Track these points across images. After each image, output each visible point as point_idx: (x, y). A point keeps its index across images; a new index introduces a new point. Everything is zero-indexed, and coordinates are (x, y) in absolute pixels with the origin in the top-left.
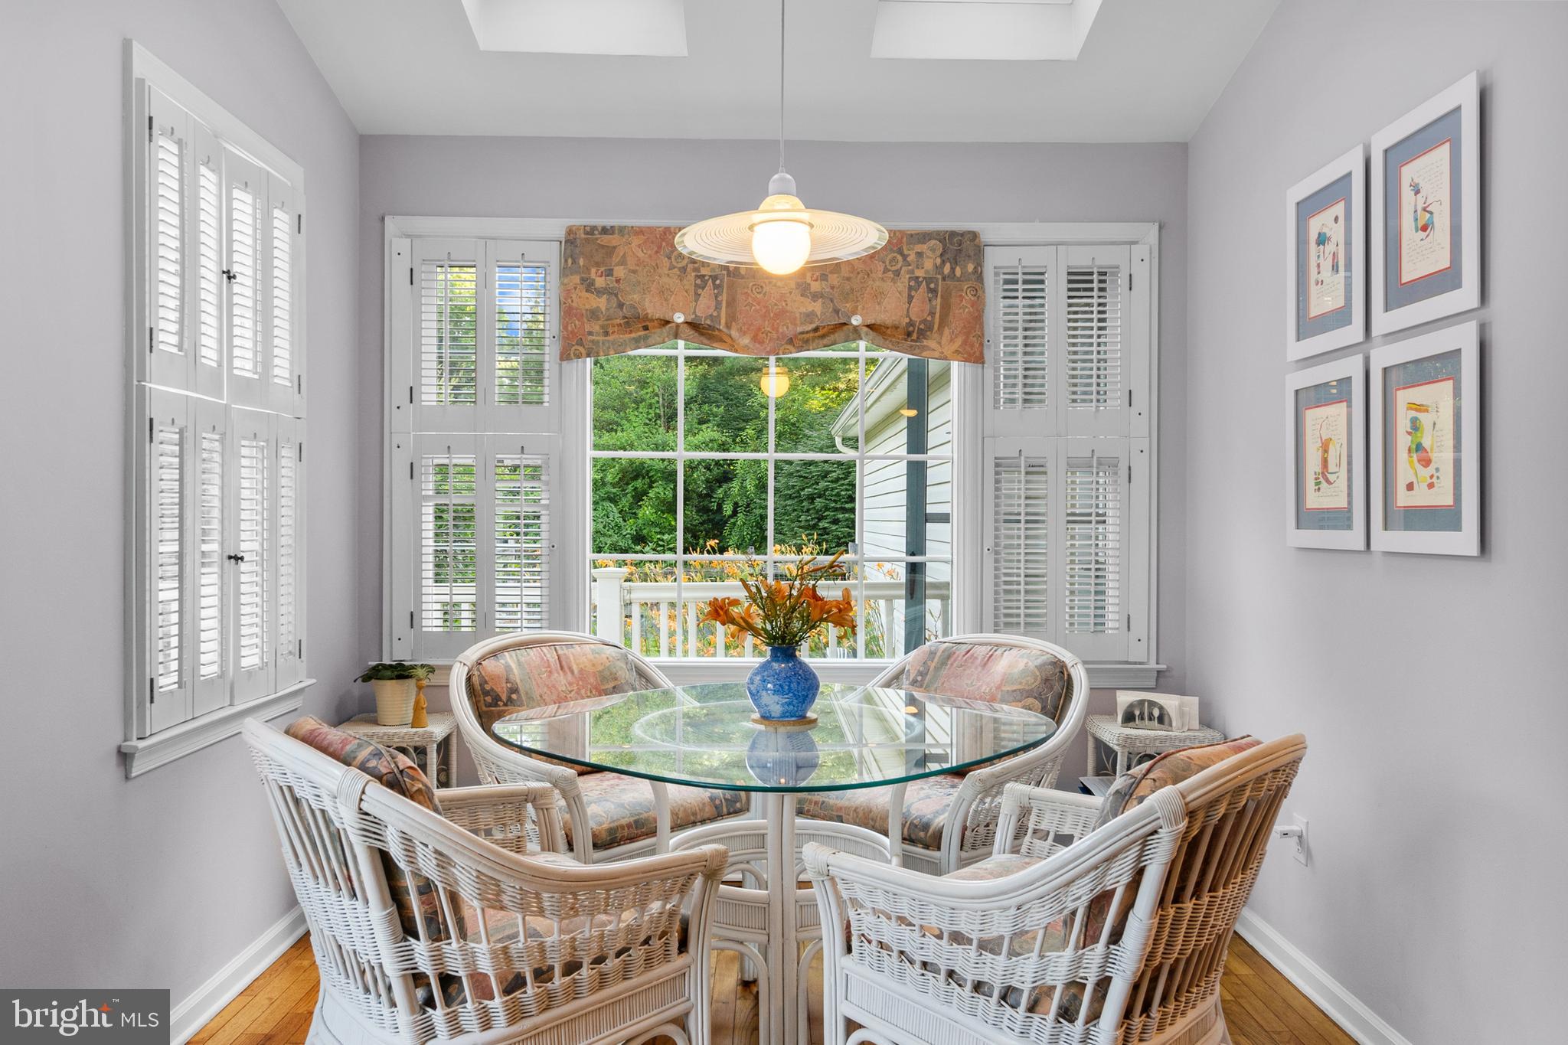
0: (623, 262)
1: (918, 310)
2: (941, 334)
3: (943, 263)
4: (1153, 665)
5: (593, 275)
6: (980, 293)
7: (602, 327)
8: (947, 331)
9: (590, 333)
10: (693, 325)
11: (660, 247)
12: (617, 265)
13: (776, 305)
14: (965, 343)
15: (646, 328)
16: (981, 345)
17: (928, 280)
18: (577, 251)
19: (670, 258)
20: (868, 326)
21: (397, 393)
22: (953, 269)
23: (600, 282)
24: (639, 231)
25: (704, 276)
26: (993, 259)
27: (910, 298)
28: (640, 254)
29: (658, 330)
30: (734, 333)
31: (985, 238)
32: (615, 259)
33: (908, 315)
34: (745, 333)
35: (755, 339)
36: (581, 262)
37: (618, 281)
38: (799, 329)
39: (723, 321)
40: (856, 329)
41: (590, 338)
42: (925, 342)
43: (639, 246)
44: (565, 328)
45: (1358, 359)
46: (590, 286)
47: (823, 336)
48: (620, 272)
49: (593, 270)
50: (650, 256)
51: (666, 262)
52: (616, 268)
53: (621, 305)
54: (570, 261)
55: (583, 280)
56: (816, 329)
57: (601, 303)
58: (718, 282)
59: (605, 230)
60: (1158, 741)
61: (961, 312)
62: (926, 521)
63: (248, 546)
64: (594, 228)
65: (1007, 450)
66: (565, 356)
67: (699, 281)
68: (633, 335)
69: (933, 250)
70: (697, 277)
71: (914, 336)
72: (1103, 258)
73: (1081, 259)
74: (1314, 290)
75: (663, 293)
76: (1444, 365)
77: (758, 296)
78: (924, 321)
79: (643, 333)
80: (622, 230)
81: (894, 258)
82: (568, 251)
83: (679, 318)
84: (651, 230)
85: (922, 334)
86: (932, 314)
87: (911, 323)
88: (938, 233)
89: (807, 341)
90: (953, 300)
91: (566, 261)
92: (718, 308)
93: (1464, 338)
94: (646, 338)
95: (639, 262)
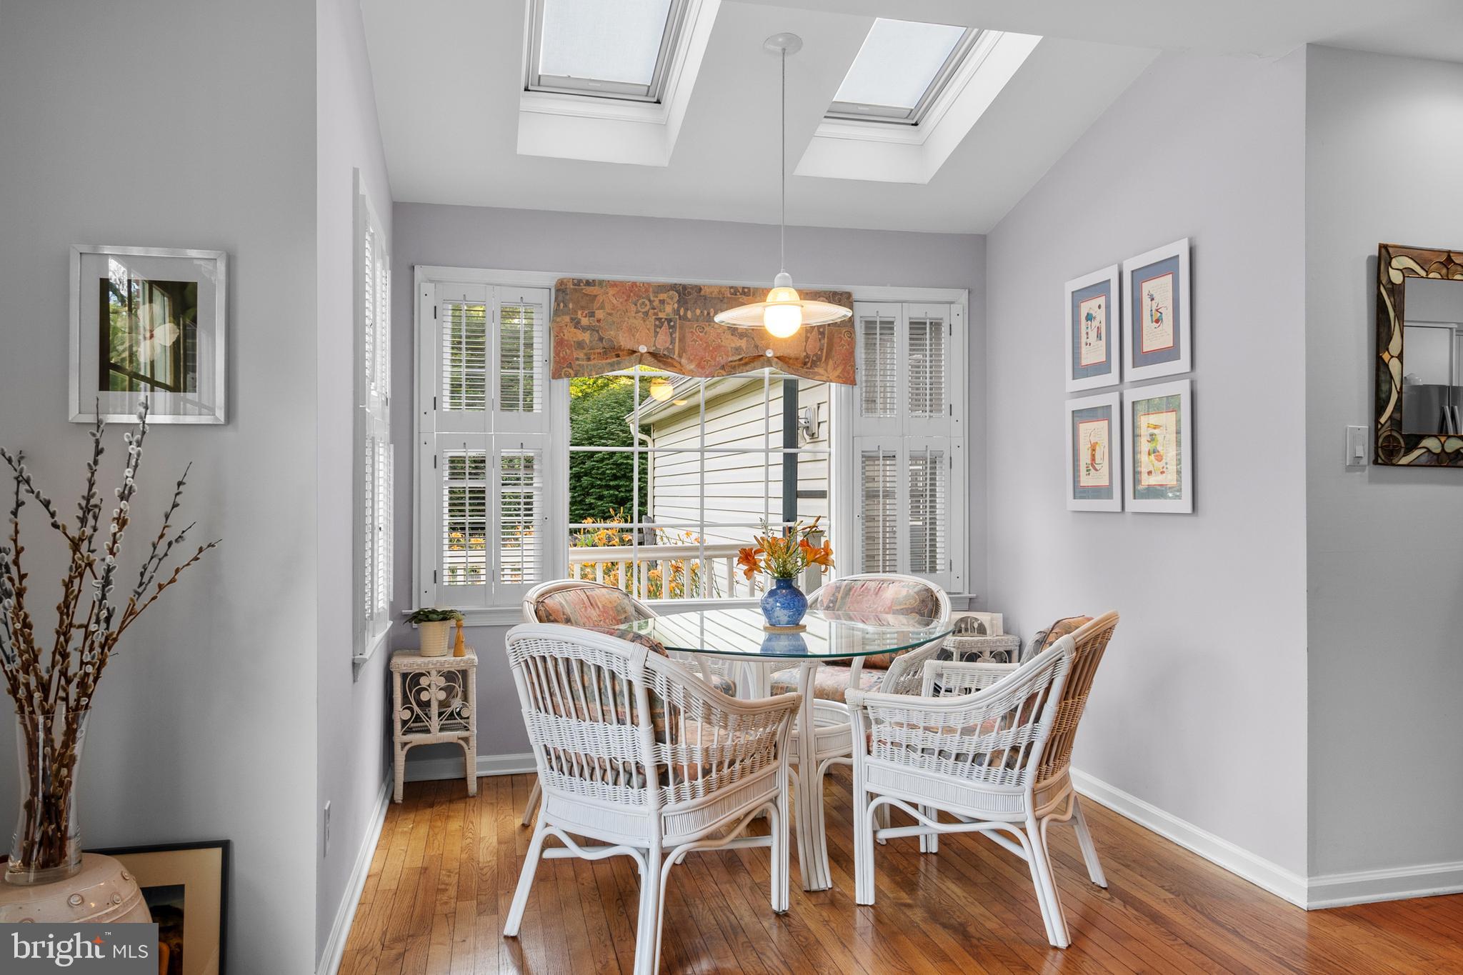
0: (602, 307)
1: (812, 347)
2: (827, 364)
4: (967, 594)
5: (579, 316)
6: (853, 335)
7: (586, 354)
8: (831, 362)
9: (577, 359)
10: (654, 355)
11: (629, 296)
12: (598, 309)
13: (714, 341)
14: (844, 370)
15: (618, 356)
16: (853, 371)
18: (568, 297)
19: (636, 305)
20: (777, 357)
21: (424, 402)
23: (585, 321)
24: (614, 284)
25: (661, 319)
26: (862, 313)
27: (807, 339)
28: (615, 302)
29: (628, 357)
30: (684, 361)
31: (855, 297)
32: (596, 305)
33: (805, 351)
34: (692, 361)
35: (699, 365)
36: (571, 306)
37: (599, 321)
38: (730, 359)
39: (677, 353)
40: (768, 359)
41: (577, 362)
42: (816, 370)
43: (614, 295)
44: (557, 354)
45: (1117, 395)
46: (577, 324)
47: (746, 364)
48: (600, 314)
49: (580, 312)
50: (621, 303)
51: (633, 308)
52: (596, 312)
53: (601, 339)
54: (562, 305)
55: (572, 319)
56: (741, 360)
57: (586, 337)
58: (672, 324)
59: (588, 283)
60: (979, 643)
61: (840, 349)
62: (797, 497)
64: (580, 281)
65: (870, 446)
66: (556, 375)
67: (657, 323)
68: (609, 361)
70: (657, 319)
71: (809, 365)
72: (932, 313)
73: (918, 313)
74: (1084, 349)
75: (632, 330)
76: (1170, 404)
77: (701, 334)
78: (816, 355)
79: (615, 359)
80: (601, 283)
82: (560, 298)
83: (643, 349)
84: (622, 283)
85: (814, 364)
86: (821, 350)
87: (807, 356)
88: (825, 292)
89: (734, 368)
90: (836, 340)
91: (558, 305)
92: (672, 342)
93: (1183, 388)
94: (619, 363)
95: (614, 308)
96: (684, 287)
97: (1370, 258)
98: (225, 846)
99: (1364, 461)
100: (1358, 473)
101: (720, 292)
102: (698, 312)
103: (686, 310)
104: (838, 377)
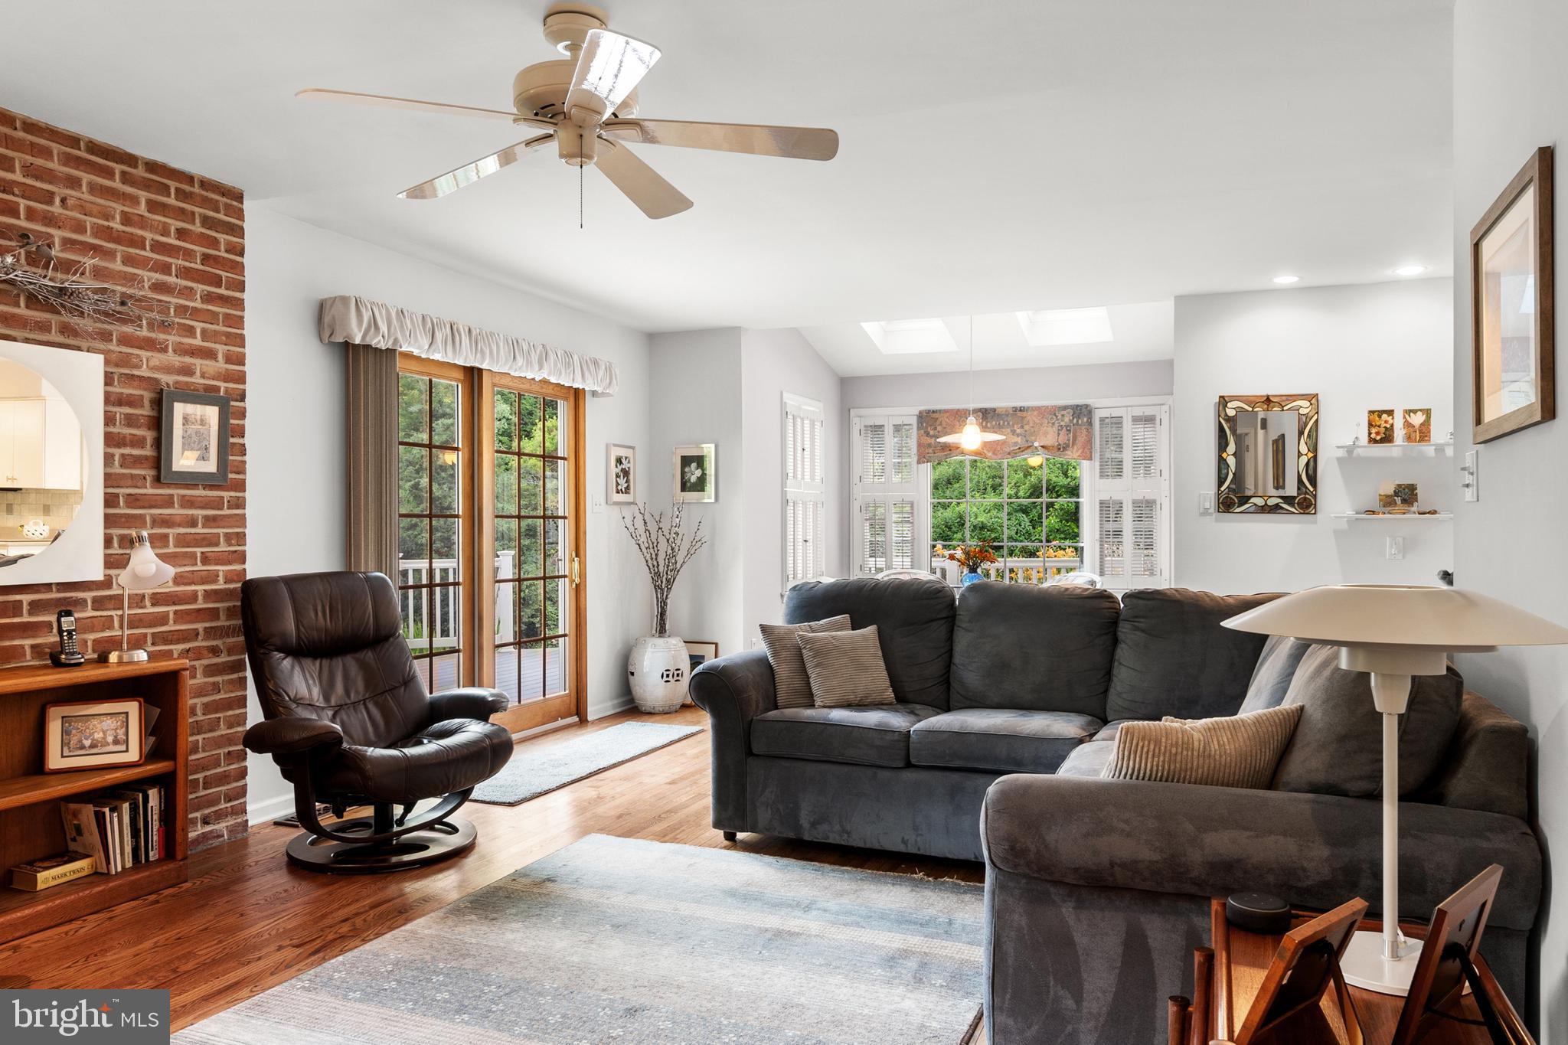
0: (941, 424)
1: (1063, 439)
2: (1073, 449)
3: (1073, 418)
5: (929, 430)
6: (1091, 429)
7: (933, 450)
8: (1075, 447)
9: (928, 453)
11: (955, 417)
12: (938, 425)
14: (1083, 452)
15: (950, 450)
16: (1091, 452)
17: (1067, 426)
18: (923, 420)
19: (960, 421)
20: (1042, 446)
21: (855, 479)
22: (1078, 421)
23: (932, 433)
24: (947, 411)
26: (1097, 415)
27: (1059, 434)
28: (948, 421)
29: (955, 451)
30: (985, 451)
31: (1093, 405)
32: (938, 423)
33: (1057, 441)
34: (989, 451)
35: (994, 453)
36: (925, 424)
37: (939, 432)
38: (1012, 449)
40: (1036, 447)
41: (929, 455)
42: (1066, 452)
43: (947, 417)
44: (919, 451)
46: (928, 434)
47: (1022, 451)
48: (940, 428)
49: (929, 428)
50: (952, 421)
51: (958, 423)
54: (921, 424)
55: (925, 432)
56: (1020, 448)
57: (933, 441)
59: (933, 412)
61: (1082, 439)
63: (809, 537)
64: (929, 411)
65: (1104, 497)
66: (919, 462)
68: (945, 453)
69: (1068, 413)
71: (1061, 450)
72: (1148, 412)
73: (1138, 412)
78: (1065, 443)
79: (949, 452)
80: (941, 411)
81: (1052, 418)
82: (920, 420)
84: (952, 410)
85: (1065, 449)
86: (1069, 440)
87: (1059, 445)
88: (1071, 405)
89: (1016, 453)
90: (1078, 434)
91: (919, 424)
94: (950, 454)
95: (947, 424)
96: (986, 410)
97: (1216, 403)
98: (716, 644)
99: (1212, 510)
100: (1208, 517)
101: (1006, 411)
102: (994, 423)
103: (987, 422)
104: (1079, 456)
